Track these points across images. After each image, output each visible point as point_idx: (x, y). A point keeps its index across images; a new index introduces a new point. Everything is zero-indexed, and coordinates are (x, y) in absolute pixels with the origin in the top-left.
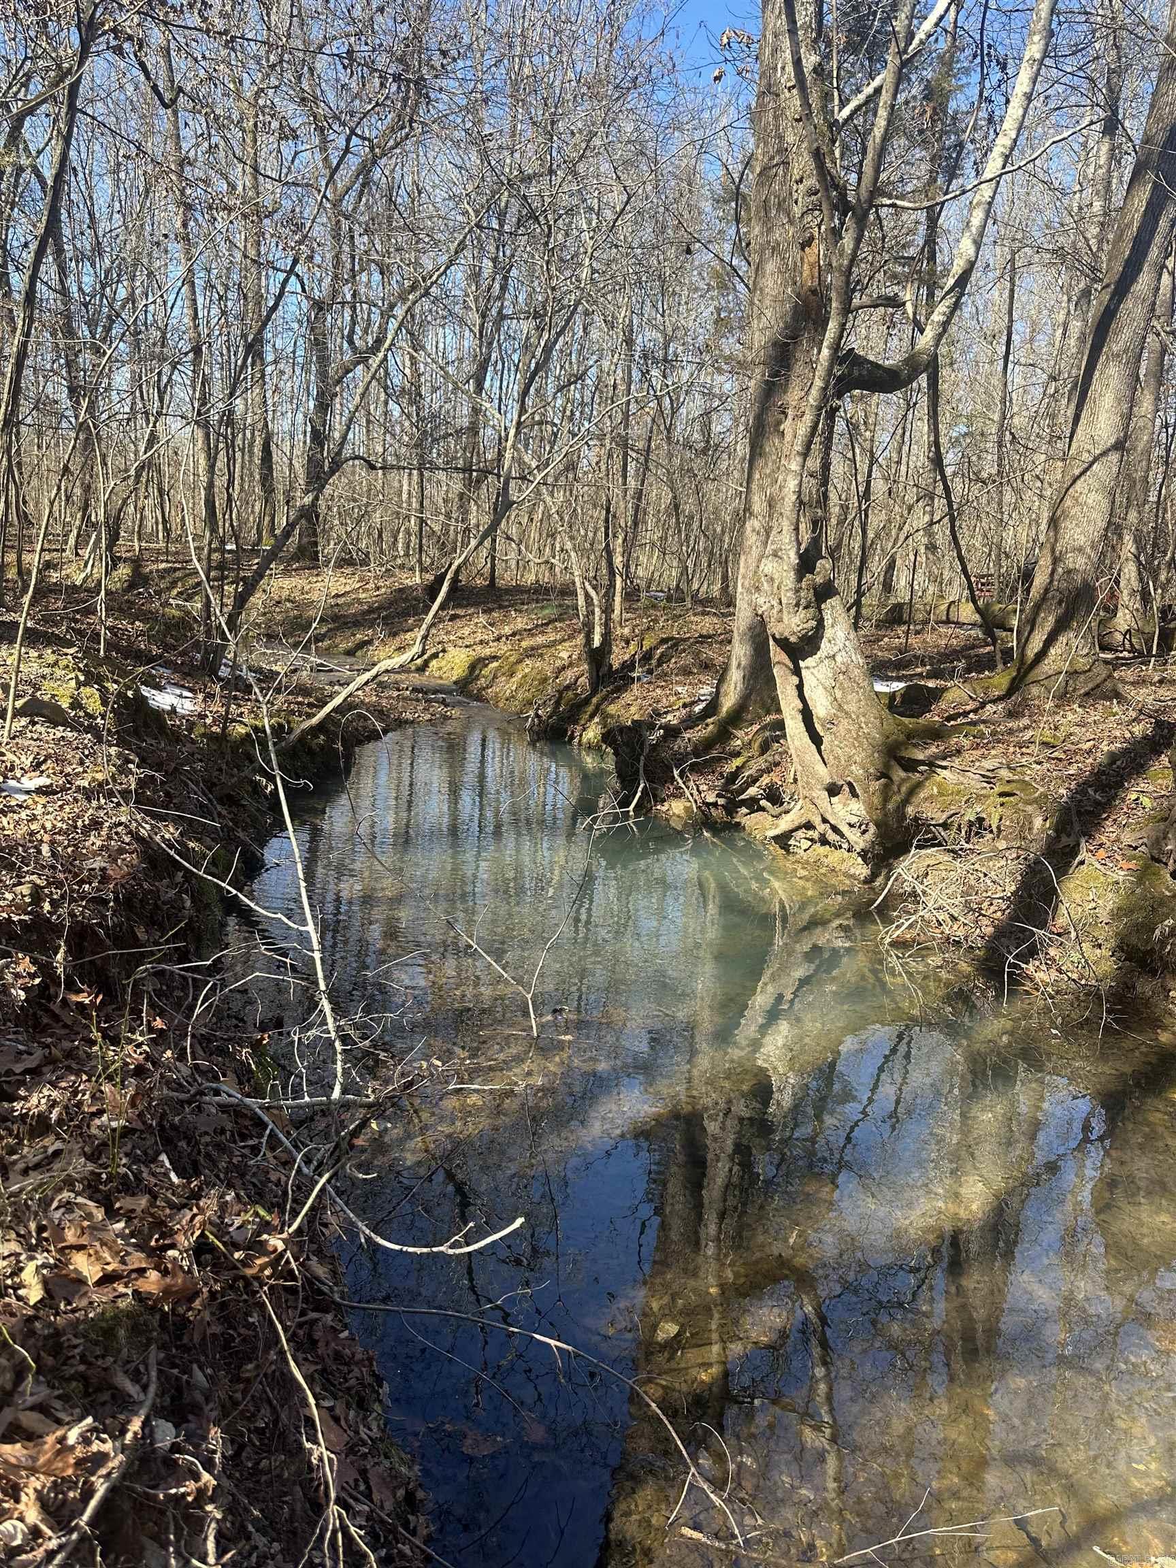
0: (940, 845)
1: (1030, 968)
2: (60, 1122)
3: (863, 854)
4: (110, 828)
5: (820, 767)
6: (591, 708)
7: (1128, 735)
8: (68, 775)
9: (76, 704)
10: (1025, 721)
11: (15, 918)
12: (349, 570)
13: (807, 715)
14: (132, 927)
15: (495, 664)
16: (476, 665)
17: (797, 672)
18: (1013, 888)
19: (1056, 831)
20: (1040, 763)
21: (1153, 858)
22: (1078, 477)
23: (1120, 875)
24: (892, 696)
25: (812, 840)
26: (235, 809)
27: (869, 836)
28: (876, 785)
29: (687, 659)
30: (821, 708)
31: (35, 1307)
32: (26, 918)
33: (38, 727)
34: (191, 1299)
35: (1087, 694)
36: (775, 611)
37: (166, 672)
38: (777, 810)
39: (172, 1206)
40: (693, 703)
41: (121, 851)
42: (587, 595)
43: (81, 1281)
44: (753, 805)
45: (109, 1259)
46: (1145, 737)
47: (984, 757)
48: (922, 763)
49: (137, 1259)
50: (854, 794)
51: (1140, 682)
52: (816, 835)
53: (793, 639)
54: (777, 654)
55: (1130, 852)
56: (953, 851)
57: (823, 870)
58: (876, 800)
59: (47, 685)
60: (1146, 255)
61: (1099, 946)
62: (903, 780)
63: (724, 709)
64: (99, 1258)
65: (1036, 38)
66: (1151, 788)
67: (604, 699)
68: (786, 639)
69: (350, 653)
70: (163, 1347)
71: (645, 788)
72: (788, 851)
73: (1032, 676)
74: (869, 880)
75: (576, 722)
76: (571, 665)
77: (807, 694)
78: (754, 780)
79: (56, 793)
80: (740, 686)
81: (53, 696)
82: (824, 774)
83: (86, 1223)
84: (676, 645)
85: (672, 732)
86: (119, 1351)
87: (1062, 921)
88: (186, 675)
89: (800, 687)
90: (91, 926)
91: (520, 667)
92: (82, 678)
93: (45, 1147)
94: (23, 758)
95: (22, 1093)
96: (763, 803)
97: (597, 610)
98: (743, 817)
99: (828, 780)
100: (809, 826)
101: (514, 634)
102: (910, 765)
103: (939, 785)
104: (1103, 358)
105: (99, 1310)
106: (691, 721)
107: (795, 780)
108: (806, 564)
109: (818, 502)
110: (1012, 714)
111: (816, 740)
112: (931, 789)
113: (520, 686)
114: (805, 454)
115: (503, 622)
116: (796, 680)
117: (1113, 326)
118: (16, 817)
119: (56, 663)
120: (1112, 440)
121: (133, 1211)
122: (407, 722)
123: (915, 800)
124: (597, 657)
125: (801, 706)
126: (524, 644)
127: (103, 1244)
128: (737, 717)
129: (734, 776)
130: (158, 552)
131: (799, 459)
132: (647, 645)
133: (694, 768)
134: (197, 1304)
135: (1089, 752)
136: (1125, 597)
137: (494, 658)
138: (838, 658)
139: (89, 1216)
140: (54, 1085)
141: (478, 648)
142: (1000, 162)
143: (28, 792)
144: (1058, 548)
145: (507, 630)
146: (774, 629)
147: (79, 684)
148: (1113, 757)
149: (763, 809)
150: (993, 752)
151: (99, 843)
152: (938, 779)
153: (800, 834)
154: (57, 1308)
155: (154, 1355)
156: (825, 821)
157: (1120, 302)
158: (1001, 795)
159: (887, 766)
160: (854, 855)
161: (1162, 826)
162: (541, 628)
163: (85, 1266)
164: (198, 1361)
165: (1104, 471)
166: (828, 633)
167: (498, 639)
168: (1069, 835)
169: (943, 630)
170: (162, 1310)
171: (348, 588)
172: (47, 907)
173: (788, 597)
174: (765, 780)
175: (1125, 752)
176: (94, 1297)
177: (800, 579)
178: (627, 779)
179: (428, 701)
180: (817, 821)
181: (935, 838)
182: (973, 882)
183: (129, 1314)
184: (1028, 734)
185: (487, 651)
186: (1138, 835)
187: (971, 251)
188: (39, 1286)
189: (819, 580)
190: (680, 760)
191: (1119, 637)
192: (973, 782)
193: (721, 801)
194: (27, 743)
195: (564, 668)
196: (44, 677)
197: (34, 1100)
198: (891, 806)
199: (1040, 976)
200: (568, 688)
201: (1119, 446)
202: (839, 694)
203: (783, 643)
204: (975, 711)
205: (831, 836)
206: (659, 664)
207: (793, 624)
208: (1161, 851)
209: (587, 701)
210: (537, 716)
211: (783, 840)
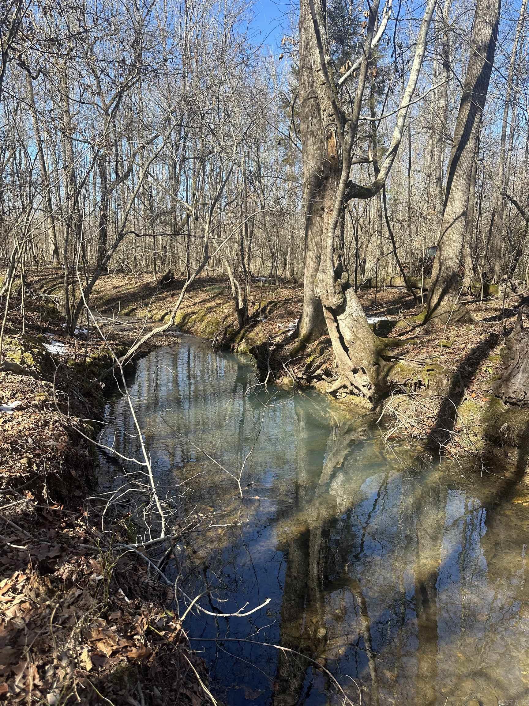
0: (403, 393)
1: (448, 447)
2: (77, 580)
3: (370, 399)
4: (53, 424)
5: (349, 362)
6: (241, 335)
7: (479, 340)
8: (27, 399)
9: (23, 362)
10: (434, 336)
11: (24, 475)
12: (121, 275)
13: (341, 339)
14: (69, 471)
15: (195, 316)
16: (185, 317)
17: (336, 321)
18: (437, 411)
19: (453, 385)
20: (443, 355)
21: (496, 396)
22: (448, 228)
23: (483, 404)
24: (375, 325)
25: (347, 393)
26: (91, 399)
27: (372, 390)
28: (373, 368)
29: (281, 311)
30: (348, 336)
31: (89, 672)
32: (28, 474)
33: (10, 376)
34: (148, 657)
35: (458, 321)
36: (325, 295)
37: (51, 335)
38: (330, 379)
39: (131, 614)
40: (287, 331)
41: (60, 435)
42: (235, 285)
43: (103, 656)
44: (319, 378)
45: (113, 644)
46: (486, 341)
47: (419, 353)
48: (392, 357)
49: (124, 642)
50: (364, 372)
51: (478, 310)
52: (348, 391)
53: (334, 307)
54: (327, 314)
55: (485, 393)
56: (409, 396)
57: (353, 406)
58: (374, 375)
59: (9, 354)
60: (470, 133)
61: (476, 435)
62: (385, 366)
63: (302, 335)
64: (108, 644)
65: (420, 46)
66: (492, 365)
67: (246, 331)
68: (331, 307)
69: (127, 314)
70: (142, 681)
71: (271, 373)
72: (336, 398)
73: (434, 315)
74: (373, 409)
75: (234, 342)
76: (229, 315)
77: (341, 331)
78: (318, 367)
79: (24, 409)
80: (308, 325)
81: (12, 359)
82: (351, 364)
83: (101, 629)
84: (276, 305)
85: (280, 346)
86: (126, 686)
87: (459, 426)
88: (60, 335)
89: (338, 327)
90: (54, 474)
91: (206, 317)
92: (23, 349)
93: (73, 594)
94: (7, 392)
95: (56, 567)
96: (323, 377)
97: (239, 290)
98: (315, 383)
99: (353, 367)
100: (345, 387)
101: (201, 302)
102: (388, 359)
103: (401, 367)
104: (455, 177)
105: (115, 669)
106: (288, 340)
107: (337, 366)
108: (337, 275)
109: (340, 247)
110: (427, 332)
111: (346, 349)
112: (397, 369)
113: (207, 326)
114: (334, 229)
115: (196, 296)
116: (335, 324)
117: (459, 163)
118: (11, 423)
119: (11, 343)
120: (462, 212)
121: (117, 619)
122: (158, 346)
123: (390, 374)
124: (242, 313)
125: (338, 335)
126: (206, 306)
127: (109, 637)
128: (308, 338)
129: (309, 366)
130: (33, 271)
131: (332, 231)
132: (262, 305)
133: (292, 363)
134: (151, 659)
135: (463, 349)
136: (467, 272)
137: (194, 313)
138: (354, 315)
139: (100, 625)
140: (69, 562)
141: (186, 309)
142: (408, 99)
143: (12, 410)
144: (442, 258)
145: (198, 300)
146: (325, 303)
147: (23, 352)
148: (474, 351)
149: (324, 379)
150: (422, 351)
151: (50, 433)
152: (400, 364)
153: (341, 390)
154: (98, 671)
155: (140, 685)
156: (352, 384)
157: (461, 153)
158: (428, 370)
159: (377, 360)
160: (366, 399)
161: (499, 382)
162: (213, 298)
163: (104, 648)
164: (155, 685)
165: (460, 225)
166: (348, 304)
167: (194, 305)
168: (459, 387)
169: (390, 290)
170: (138, 664)
171: (122, 283)
172: (35, 468)
173: (331, 290)
174: (324, 367)
175: (478, 348)
176: (111, 663)
177: (335, 282)
178: (262, 369)
179: (166, 336)
180: (348, 384)
181: (401, 390)
182: (419, 410)
183: (127, 669)
184: (436, 342)
185: (190, 310)
186: (489, 386)
187: (399, 136)
188: (90, 662)
189: (343, 281)
190: (285, 359)
191: (466, 290)
192: (415, 364)
193: (305, 377)
194: (7, 385)
195: (226, 317)
196: (6, 350)
197: (62, 570)
198: (381, 377)
199: (453, 450)
200: (229, 326)
201: (464, 214)
202: (355, 330)
203: (329, 309)
204: (411, 331)
205: (356, 391)
206: (270, 314)
207: (333, 301)
208: (499, 393)
209: (238, 332)
210: (217, 340)
211: (334, 394)
